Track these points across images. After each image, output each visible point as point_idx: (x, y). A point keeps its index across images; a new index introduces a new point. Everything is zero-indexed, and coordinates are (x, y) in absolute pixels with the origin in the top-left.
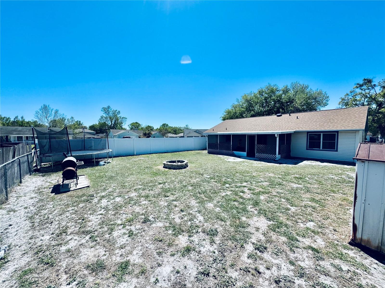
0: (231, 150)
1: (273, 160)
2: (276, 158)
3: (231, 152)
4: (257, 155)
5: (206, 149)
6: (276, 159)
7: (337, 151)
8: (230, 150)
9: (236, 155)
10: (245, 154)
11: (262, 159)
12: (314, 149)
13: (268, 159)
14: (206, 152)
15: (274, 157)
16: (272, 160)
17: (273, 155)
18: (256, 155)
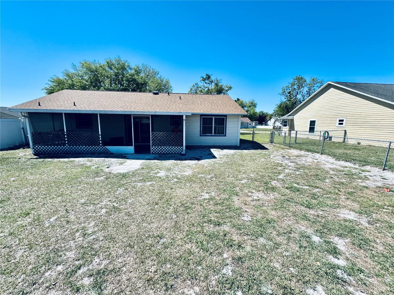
0: (100, 143)
1: (179, 154)
2: (182, 151)
3: (100, 148)
4: (154, 148)
5: (25, 145)
6: (182, 153)
7: (225, 136)
8: (98, 145)
9: (112, 154)
10: (131, 149)
11: (162, 154)
12: (207, 134)
13: (171, 154)
14: (28, 153)
15: (180, 150)
16: (177, 154)
17: (178, 147)
18: (152, 150)
